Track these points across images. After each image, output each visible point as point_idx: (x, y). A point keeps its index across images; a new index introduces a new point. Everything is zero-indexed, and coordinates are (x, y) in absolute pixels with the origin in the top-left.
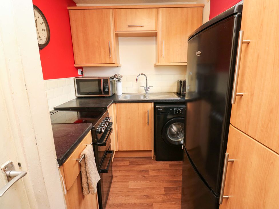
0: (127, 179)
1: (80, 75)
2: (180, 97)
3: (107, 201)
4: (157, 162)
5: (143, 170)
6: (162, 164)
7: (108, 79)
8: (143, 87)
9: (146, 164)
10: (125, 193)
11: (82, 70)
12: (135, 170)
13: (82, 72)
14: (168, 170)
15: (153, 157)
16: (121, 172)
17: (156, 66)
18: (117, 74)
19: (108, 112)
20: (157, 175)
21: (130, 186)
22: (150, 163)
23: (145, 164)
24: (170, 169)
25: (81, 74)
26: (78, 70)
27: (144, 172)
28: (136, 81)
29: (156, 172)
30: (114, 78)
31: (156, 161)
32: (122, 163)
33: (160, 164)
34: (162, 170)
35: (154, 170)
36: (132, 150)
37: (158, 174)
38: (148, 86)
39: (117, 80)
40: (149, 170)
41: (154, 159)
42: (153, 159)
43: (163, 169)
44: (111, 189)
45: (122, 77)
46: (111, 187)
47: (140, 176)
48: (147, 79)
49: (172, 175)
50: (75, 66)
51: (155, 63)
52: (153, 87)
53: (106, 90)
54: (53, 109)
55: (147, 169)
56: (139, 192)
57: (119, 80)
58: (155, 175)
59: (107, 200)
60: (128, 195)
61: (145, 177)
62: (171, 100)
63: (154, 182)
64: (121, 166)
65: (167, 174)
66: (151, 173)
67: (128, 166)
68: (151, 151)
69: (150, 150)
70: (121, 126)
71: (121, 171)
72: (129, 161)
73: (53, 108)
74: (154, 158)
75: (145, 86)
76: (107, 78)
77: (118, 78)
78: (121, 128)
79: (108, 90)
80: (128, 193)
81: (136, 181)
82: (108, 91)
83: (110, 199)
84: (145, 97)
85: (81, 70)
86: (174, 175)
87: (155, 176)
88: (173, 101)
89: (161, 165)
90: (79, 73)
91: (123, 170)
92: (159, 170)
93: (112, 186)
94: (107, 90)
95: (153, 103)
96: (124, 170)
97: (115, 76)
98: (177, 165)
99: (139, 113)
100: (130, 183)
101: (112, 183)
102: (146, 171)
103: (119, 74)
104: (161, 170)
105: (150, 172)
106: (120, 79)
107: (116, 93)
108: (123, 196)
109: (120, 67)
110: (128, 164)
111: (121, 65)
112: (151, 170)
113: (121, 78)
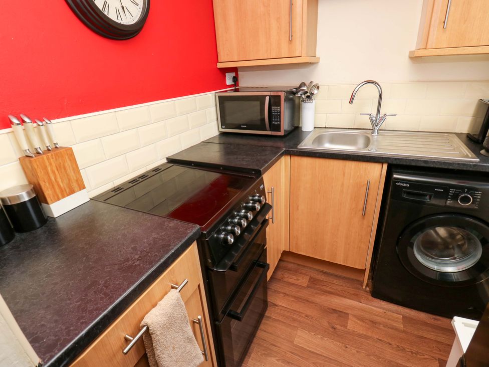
0: (295, 320)
1: (230, 86)
2: (478, 155)
3: (245, 357)
4: (373, 299)
5: (334, 310)
6: (384, 309)
7: (280, 96)
8: (369, 116)
9: (345, 297)
10: (283, 353)
11: (237, 74)
12: (316, 304)
13: (236, 79)
14: (397, 329)
15: (365, 284)
16: (287, 297)
17: (415, 59)
18: (307, 83)
19: (262, 182)
20: (365, 335)
21: (297, 341)
22: (355, 296)
23: (342, 296)
24: (404, 332)
25: (233, 83)
26: (227, 74)
27: (336, 315)
28: (351, 101)
29: (364, 324)
30: (297, 92)
31: (370, 298)
32: (293, 277)
33: (381, 308)
34: (381, 327)
35: (362, 319)
36: (318, 258)
37: (370, 334)
38: (381, 114)
39: (303, 96)
40: (348, 314)
41: (368, 289)
42: (364, 287)
43: (386, 326)
44: (260, 334)
45: (318, 88)
46: (260, 328)
47: (326, 324)
48: (380, 96)
49: (404, 350)
50: (220, 65)
51: (413, 49)
52: (395, 115)
53: (275, 121)
54: (165, 161)
55: (346, 312)
56: (313, 363)
57: (308, 97)
58: (361, 332)
59: (246, 355)
60: (288, 363)
61: (335, 329)
62: (445, 163)
63: (354, 351)
64: (290, 284)
65: (393, 343)
66: (353, 325)
67: (304, 288)
68: (363, 271)
69: (360, 268)
70: (298, 207)
71: (288, 295)
72: (308, 278)
73: (165, 159)
74: (367, 285)
75: (374, 114)
76: (279, 94)
77: (307, 92)
78: (298, 209)
79: (280, 121)
80: (289, 355)
81: (313, 334)
82: (280, 125)
83: (252, 355)
84: (368, 142)
85: (233, 74)
86: (412, 353)
87: (360, 336)
88: (451, 167)
89: (381, 310)
90: (229, 81)
91: (292, 296)
92: (374, 323)
93: (262, 327)
94: (277, 121)
95: (385, 166)
96: (295, 297)
97: (300, 86)
98: (425, 324)
99: (343, 184)
100: (300, 333)
101: (264, 319)
102: (342, 315)
103: (311, 82)
104: (380, 324)
105: (349, 322)
106: (312, 94)
107: (300, 126)
108: (277, 360)
109: (317, 63)
110: (305, 285)
111: (319, 58)
112: (355, 316)
113: (315, 92)
